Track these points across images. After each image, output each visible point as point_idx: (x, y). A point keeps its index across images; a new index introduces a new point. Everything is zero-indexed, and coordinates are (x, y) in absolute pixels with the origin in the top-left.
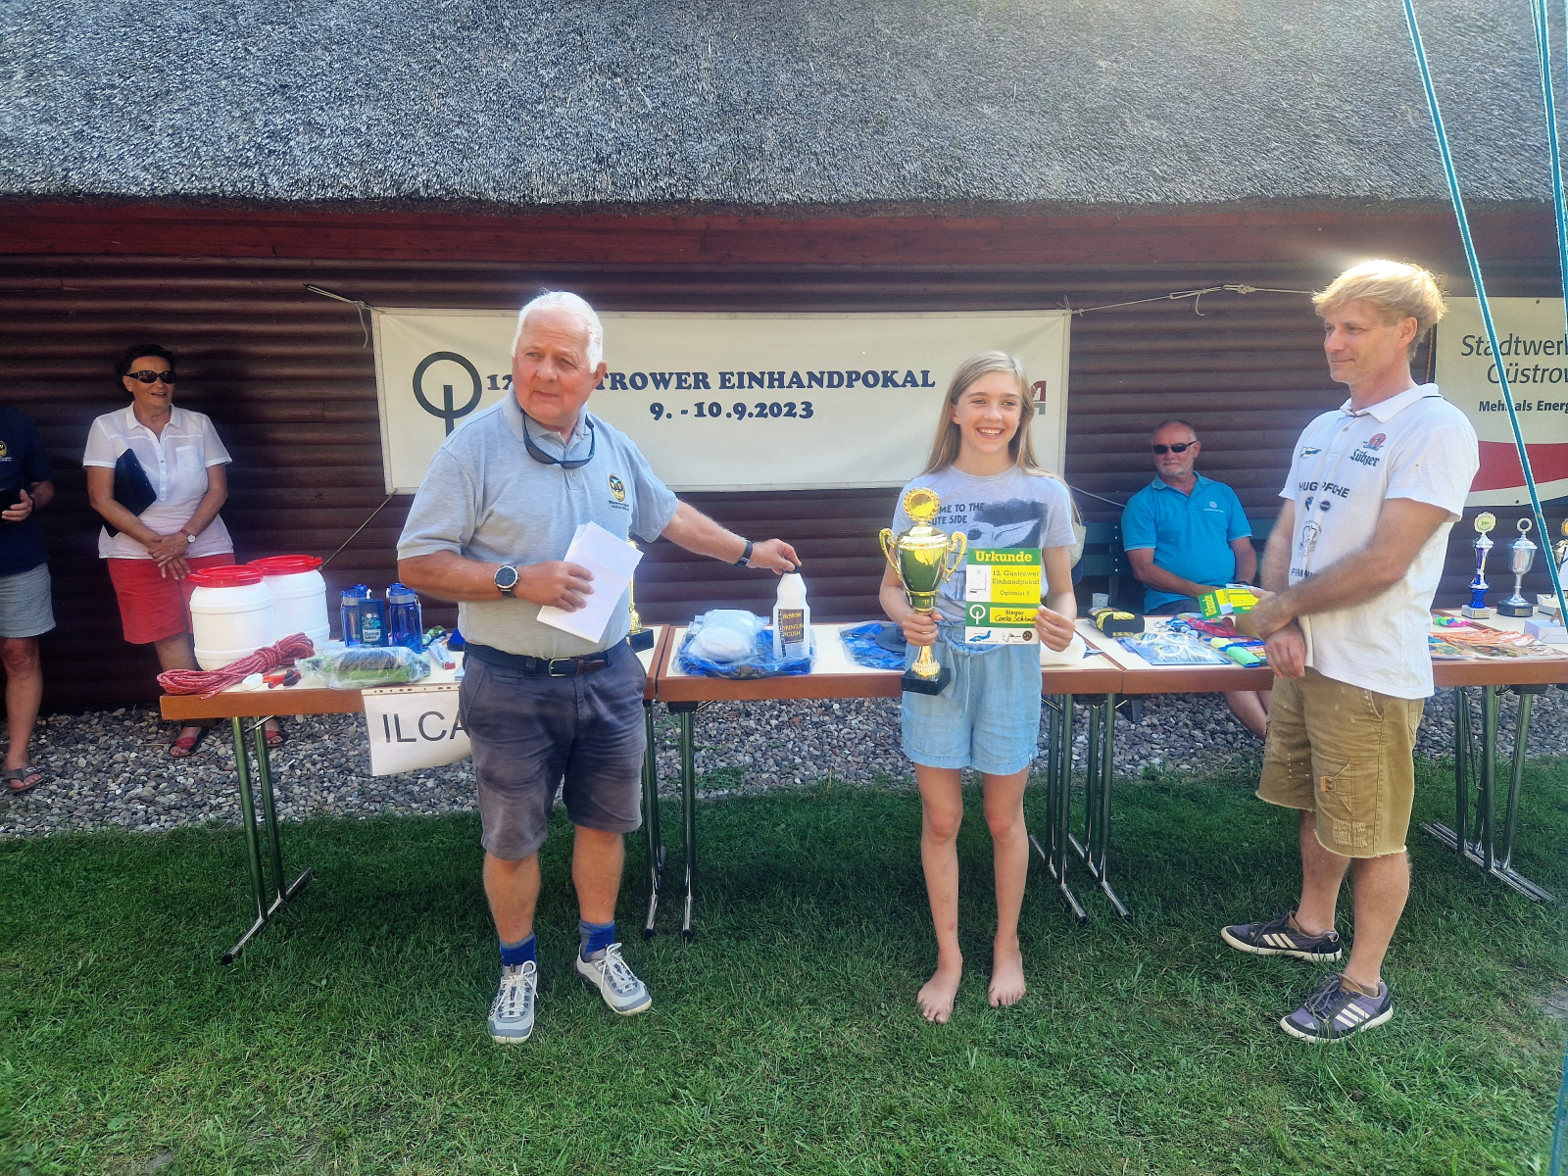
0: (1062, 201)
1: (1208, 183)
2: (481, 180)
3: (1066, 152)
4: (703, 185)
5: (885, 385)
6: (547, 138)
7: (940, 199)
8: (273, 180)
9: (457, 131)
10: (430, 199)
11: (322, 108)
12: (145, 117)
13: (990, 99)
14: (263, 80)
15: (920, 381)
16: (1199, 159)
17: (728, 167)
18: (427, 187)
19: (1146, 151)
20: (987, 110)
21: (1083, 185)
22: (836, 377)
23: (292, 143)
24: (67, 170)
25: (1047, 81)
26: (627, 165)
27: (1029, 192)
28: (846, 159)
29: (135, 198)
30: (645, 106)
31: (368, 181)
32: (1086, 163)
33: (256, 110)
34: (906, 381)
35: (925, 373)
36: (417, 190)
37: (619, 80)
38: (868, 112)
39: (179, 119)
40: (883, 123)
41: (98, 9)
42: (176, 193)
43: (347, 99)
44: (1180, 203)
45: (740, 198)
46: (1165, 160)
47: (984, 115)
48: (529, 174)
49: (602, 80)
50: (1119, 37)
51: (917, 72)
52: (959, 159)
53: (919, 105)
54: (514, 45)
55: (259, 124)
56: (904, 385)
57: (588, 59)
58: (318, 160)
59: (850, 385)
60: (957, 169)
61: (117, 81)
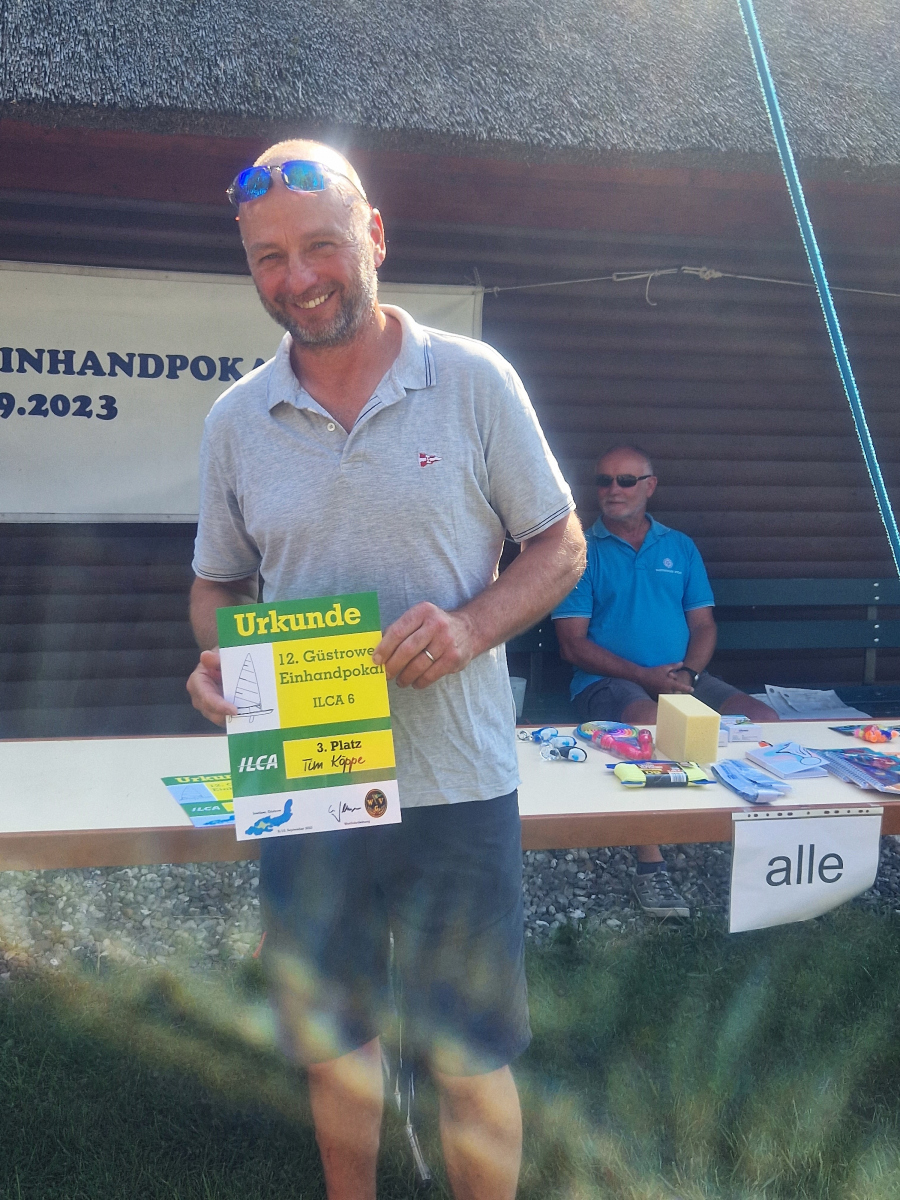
3: (453, 65)
22: (151, 362)
27: (398, 116)
52: (300, 62)
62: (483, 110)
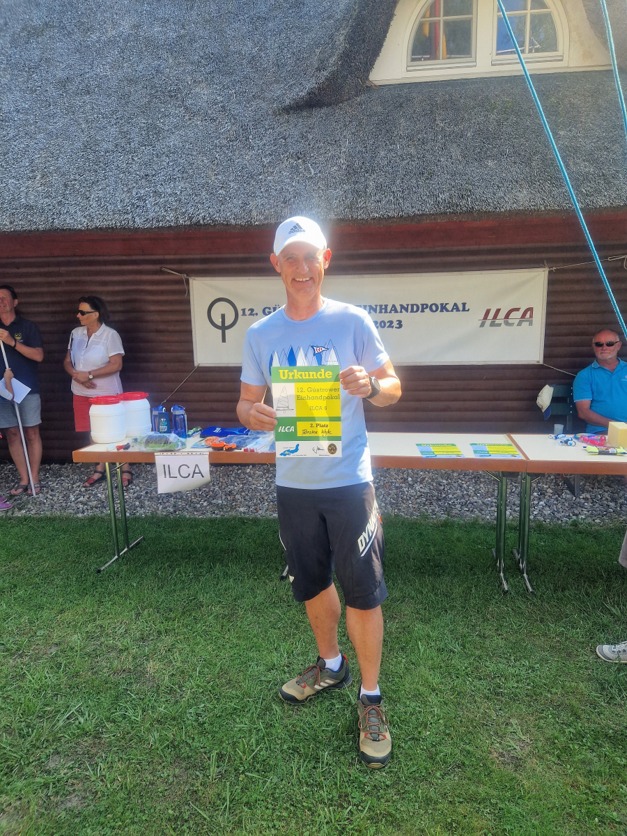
0: (526, 210)
1: (614, 195)
2: (228, 214)
3: (531, 183)
4: (334, 212)
5: (442, 311)
6: (262, 192)
7: (457, 212)
8: (137, 219)
9: (221, 191)
10: (205, 225)
11: (162, 184)
12: (87, 193)
13: (494, 157)
14: (138, 173)
15: (461, 308)
16: (610, 182)
17: (348, 202)
18: (204, 219)
19: (578, 180)
20: (490, 163)
21: (539, 201)
22: (415, 307)
23: (147, 202)
24: (54, 219)
25: (527, 145)
26: (298, 203)
27: (508, 206)
28: (409, 194)
29: (80, 230)
30: (311, 173)
31: (178, 218)
32: (542, 189)
33: (134, 187)
34: (453, 309)
35: (464, 304)
36: (199, 221)
37: (300, 161)
38: (424, 169)
39: (101, 194)
40: (431, 174)
41: (73, 144)
42: (97, 228)
43: (172, 179)
44: (596, 208)
45: (352, 217)
46: (589, 184)
47: (487, 166)
48: (251, 211)
49: (292, 161)
50: (574, 117)
51: (455, 145)
52: (470, 191)
53: (452, 163)
54: (253, 147)
55: (134, 193)
56: (452, 311)
57: (287, 152)
58: (157, 209)
59: (423, 311)
60: (468, 196)
61: (77, 177)
62: (543, 199)
